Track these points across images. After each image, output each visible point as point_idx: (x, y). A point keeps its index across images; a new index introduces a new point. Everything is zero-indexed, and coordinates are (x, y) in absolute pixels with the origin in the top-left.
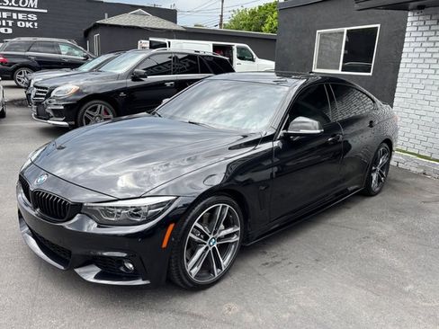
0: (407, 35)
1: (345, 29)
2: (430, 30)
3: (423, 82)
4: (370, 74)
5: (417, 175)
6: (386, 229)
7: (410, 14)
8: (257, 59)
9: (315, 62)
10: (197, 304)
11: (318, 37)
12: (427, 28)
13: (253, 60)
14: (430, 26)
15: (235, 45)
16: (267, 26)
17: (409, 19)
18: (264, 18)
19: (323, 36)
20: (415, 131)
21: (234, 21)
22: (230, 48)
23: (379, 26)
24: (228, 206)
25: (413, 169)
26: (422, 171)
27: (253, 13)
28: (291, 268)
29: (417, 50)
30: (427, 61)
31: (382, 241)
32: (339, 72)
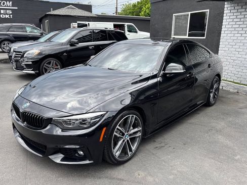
0: (225, 15)
1: (190, 13)
2: (237, 12)
3: (235, 41)
4: (205, 38)
5: (234, 93)
6: (221, 124)
7: (226, 3)
8: (139, 31)
9: (173, 32)
10: (120, 173)
11: (174, 18)
12: (236, 11)
13: (136, 32)
14: (238, 9)
15: (126, 24)
16: (143, 13)
17: (226, 6)
18: (141, 8)
19: (177, 17)
20: (231, 69)
21: (124, 11)
22: (123, 26)
23: (208, 10)
24: (135, 116)
25: (231, 90)
26: (236, 91)
27: (134, 6)
28: (170, 149)
29: (230, 23)
30: (236, 29)
31: (219, 131)
32: (187, 37)
